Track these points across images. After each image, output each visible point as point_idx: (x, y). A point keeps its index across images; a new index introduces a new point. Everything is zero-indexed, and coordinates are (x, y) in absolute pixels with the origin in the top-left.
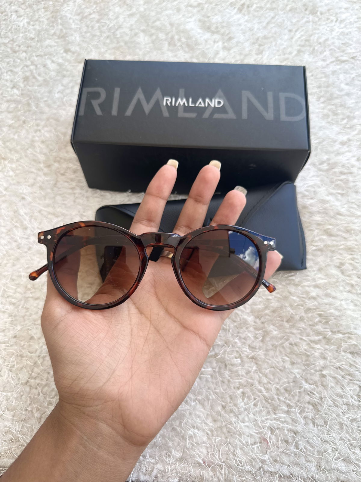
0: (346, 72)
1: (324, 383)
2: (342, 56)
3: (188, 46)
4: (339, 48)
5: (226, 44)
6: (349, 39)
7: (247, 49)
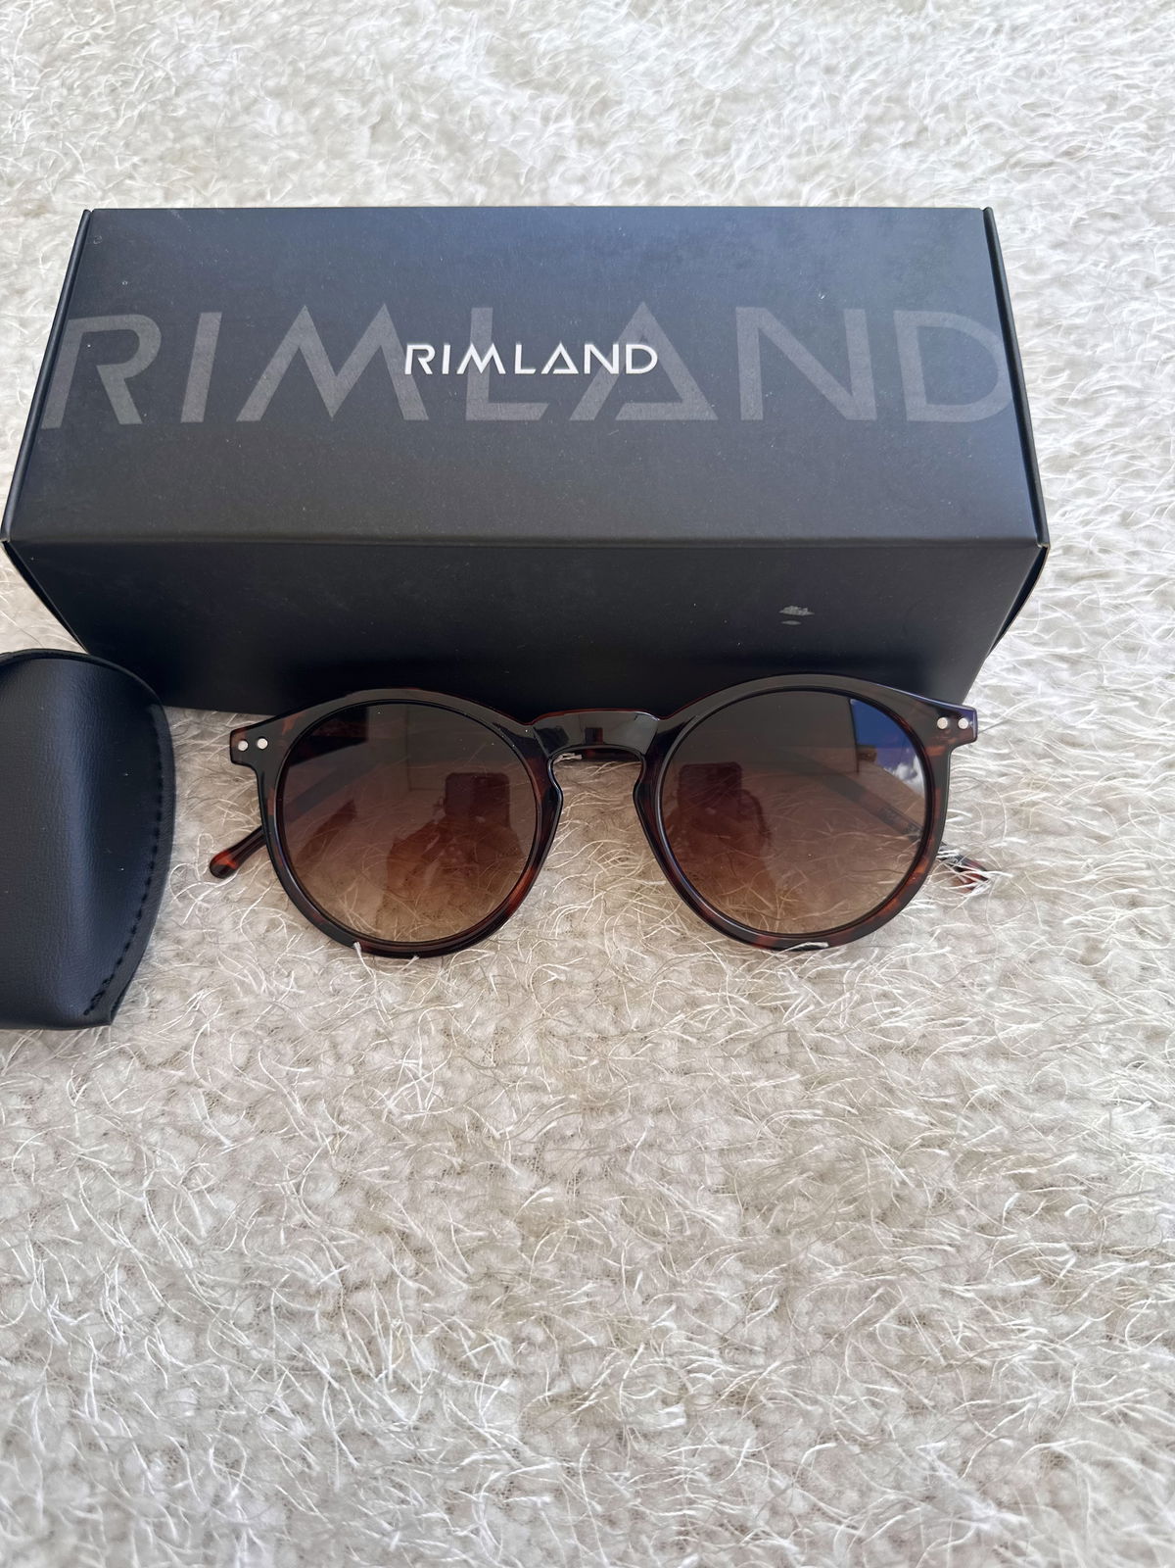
0: (1049, 203)
1: (1065, 1496)
2: (1028, 148)
3: (448, 137)
4: (1014, 123)
5: (590, 125)
6: (1051, 90)
7: (671, 139)
